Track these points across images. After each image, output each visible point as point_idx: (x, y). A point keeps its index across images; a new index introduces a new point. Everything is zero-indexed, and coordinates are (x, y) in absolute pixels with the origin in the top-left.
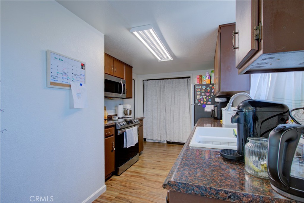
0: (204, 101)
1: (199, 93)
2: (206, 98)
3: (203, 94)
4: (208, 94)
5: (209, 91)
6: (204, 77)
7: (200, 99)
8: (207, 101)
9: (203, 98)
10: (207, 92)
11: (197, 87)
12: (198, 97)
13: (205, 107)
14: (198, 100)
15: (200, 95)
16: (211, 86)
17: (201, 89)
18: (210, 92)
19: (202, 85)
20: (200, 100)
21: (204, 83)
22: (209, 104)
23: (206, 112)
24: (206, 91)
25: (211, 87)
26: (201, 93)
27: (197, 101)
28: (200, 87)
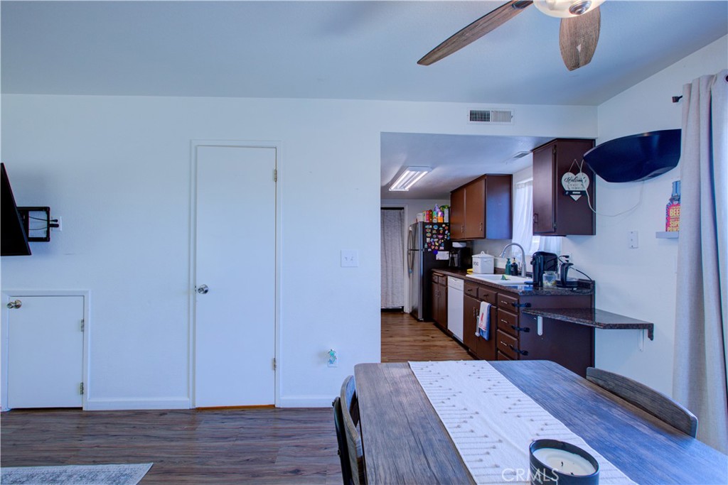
0: (435, 245)
1: (429, 235)
2: (438, 242)
3: (435, 236)
4: (441, 237)
5: (441, 232)
6: (435, 213)
7: (431, 243)
8: (440, 245)
9: (434, 242)
10: (440, 234)
11: (427, 227)
12: (428, 240)
13: (437, 253)
14: (428, 244)
15: (431, 237)
16: (444, 225)
17: (432, 229)
18: (444, 234)
19: (433, 224)
20: (430, 245)
21: (435, 221)
22: (442, 250)
23: (439, 260)
24: (438, 233)
25: (444, 228)
26: (432, 234)
27: (426, 246)
28: (431, 226)
